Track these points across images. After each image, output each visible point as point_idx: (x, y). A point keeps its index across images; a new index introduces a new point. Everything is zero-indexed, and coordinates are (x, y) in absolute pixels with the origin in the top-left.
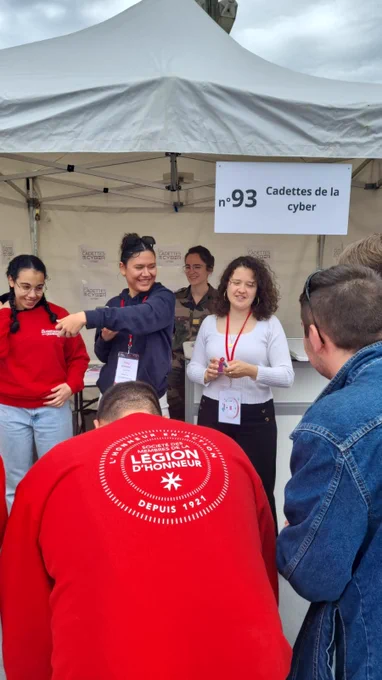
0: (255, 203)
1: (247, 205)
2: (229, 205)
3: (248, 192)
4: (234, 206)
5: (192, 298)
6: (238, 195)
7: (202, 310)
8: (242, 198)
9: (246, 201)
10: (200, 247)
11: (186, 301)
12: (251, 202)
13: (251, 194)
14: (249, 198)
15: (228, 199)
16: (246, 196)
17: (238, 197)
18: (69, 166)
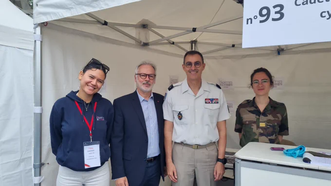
0: (282, 16)
1: (274, 20)
2: (256, 22)
3: (274, 7)
4: (261, 22)
5: (257, 107)
6: (265, 12)
7: (267, 116)
8: (268, 14)
9: (273, 15)
10: (261, 68)
11: (252, 109)
12: (278, 16)
13: (278, 9)
14: (276, 13)
15: (256, 17)
16: (273, 11)
17: (264, 14)
18: (193, 28)
